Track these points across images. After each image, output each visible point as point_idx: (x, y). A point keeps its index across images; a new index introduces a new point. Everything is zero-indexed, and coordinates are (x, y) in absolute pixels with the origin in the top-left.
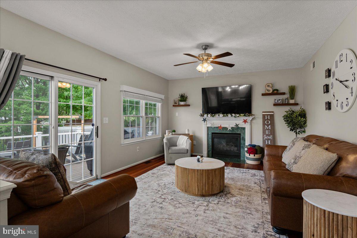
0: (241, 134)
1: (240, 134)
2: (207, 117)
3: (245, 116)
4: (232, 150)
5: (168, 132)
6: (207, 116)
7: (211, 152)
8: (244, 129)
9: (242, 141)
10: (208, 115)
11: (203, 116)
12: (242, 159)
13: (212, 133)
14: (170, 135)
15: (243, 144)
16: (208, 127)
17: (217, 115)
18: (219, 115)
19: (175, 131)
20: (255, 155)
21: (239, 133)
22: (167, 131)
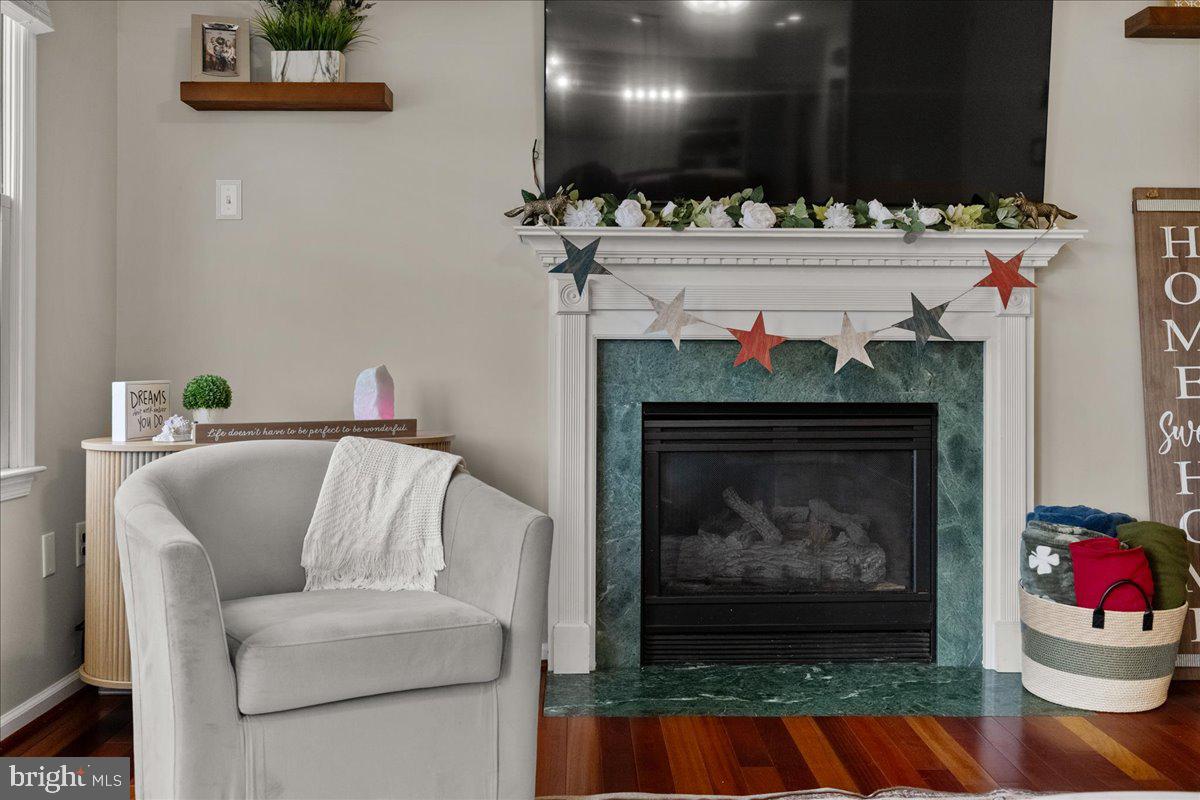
0: (942, 408)
1: (929, 411)
2: (607, 231)
3: (990, 219)
4: (839, 570)
5: (135, 399)
6: (597, 217)
7: (632, 612)
8: (971, 353)
9: (948, 482)
10: (613, 206)
11: (558, 218)
12: (947, 656)
13: (651, 411)
14: (165, 437)
15: (956, 505)
16: (601, 343)
17: (713, 214)
18: (735, 215)
19: (219, 396)
20: (1109, 614)
21: (920, 396)
22: (119, 389)
